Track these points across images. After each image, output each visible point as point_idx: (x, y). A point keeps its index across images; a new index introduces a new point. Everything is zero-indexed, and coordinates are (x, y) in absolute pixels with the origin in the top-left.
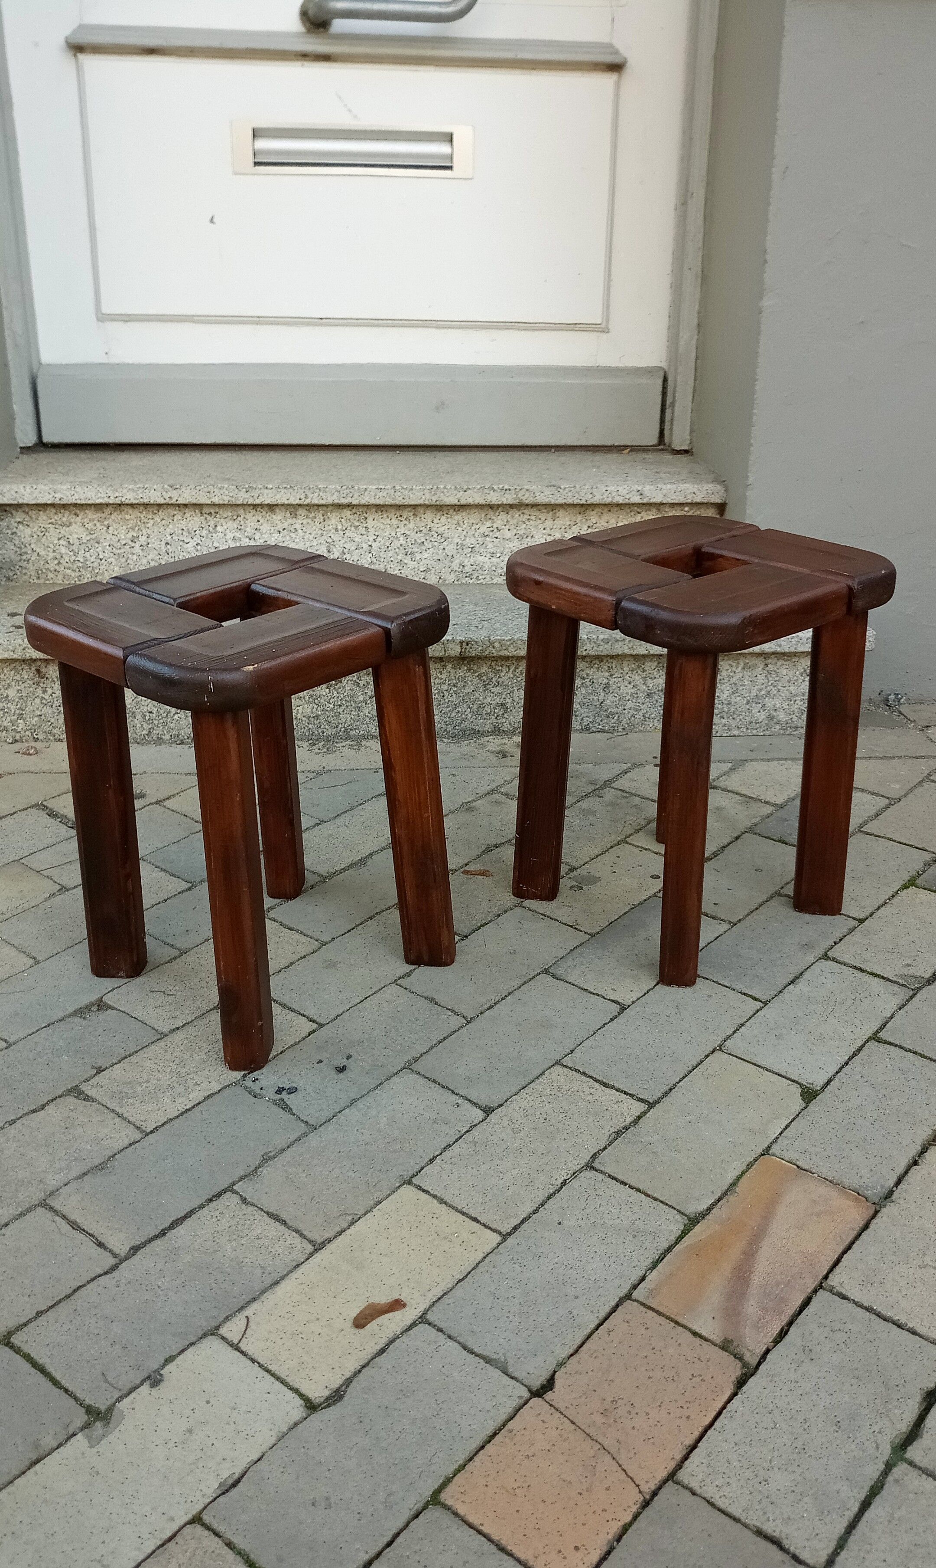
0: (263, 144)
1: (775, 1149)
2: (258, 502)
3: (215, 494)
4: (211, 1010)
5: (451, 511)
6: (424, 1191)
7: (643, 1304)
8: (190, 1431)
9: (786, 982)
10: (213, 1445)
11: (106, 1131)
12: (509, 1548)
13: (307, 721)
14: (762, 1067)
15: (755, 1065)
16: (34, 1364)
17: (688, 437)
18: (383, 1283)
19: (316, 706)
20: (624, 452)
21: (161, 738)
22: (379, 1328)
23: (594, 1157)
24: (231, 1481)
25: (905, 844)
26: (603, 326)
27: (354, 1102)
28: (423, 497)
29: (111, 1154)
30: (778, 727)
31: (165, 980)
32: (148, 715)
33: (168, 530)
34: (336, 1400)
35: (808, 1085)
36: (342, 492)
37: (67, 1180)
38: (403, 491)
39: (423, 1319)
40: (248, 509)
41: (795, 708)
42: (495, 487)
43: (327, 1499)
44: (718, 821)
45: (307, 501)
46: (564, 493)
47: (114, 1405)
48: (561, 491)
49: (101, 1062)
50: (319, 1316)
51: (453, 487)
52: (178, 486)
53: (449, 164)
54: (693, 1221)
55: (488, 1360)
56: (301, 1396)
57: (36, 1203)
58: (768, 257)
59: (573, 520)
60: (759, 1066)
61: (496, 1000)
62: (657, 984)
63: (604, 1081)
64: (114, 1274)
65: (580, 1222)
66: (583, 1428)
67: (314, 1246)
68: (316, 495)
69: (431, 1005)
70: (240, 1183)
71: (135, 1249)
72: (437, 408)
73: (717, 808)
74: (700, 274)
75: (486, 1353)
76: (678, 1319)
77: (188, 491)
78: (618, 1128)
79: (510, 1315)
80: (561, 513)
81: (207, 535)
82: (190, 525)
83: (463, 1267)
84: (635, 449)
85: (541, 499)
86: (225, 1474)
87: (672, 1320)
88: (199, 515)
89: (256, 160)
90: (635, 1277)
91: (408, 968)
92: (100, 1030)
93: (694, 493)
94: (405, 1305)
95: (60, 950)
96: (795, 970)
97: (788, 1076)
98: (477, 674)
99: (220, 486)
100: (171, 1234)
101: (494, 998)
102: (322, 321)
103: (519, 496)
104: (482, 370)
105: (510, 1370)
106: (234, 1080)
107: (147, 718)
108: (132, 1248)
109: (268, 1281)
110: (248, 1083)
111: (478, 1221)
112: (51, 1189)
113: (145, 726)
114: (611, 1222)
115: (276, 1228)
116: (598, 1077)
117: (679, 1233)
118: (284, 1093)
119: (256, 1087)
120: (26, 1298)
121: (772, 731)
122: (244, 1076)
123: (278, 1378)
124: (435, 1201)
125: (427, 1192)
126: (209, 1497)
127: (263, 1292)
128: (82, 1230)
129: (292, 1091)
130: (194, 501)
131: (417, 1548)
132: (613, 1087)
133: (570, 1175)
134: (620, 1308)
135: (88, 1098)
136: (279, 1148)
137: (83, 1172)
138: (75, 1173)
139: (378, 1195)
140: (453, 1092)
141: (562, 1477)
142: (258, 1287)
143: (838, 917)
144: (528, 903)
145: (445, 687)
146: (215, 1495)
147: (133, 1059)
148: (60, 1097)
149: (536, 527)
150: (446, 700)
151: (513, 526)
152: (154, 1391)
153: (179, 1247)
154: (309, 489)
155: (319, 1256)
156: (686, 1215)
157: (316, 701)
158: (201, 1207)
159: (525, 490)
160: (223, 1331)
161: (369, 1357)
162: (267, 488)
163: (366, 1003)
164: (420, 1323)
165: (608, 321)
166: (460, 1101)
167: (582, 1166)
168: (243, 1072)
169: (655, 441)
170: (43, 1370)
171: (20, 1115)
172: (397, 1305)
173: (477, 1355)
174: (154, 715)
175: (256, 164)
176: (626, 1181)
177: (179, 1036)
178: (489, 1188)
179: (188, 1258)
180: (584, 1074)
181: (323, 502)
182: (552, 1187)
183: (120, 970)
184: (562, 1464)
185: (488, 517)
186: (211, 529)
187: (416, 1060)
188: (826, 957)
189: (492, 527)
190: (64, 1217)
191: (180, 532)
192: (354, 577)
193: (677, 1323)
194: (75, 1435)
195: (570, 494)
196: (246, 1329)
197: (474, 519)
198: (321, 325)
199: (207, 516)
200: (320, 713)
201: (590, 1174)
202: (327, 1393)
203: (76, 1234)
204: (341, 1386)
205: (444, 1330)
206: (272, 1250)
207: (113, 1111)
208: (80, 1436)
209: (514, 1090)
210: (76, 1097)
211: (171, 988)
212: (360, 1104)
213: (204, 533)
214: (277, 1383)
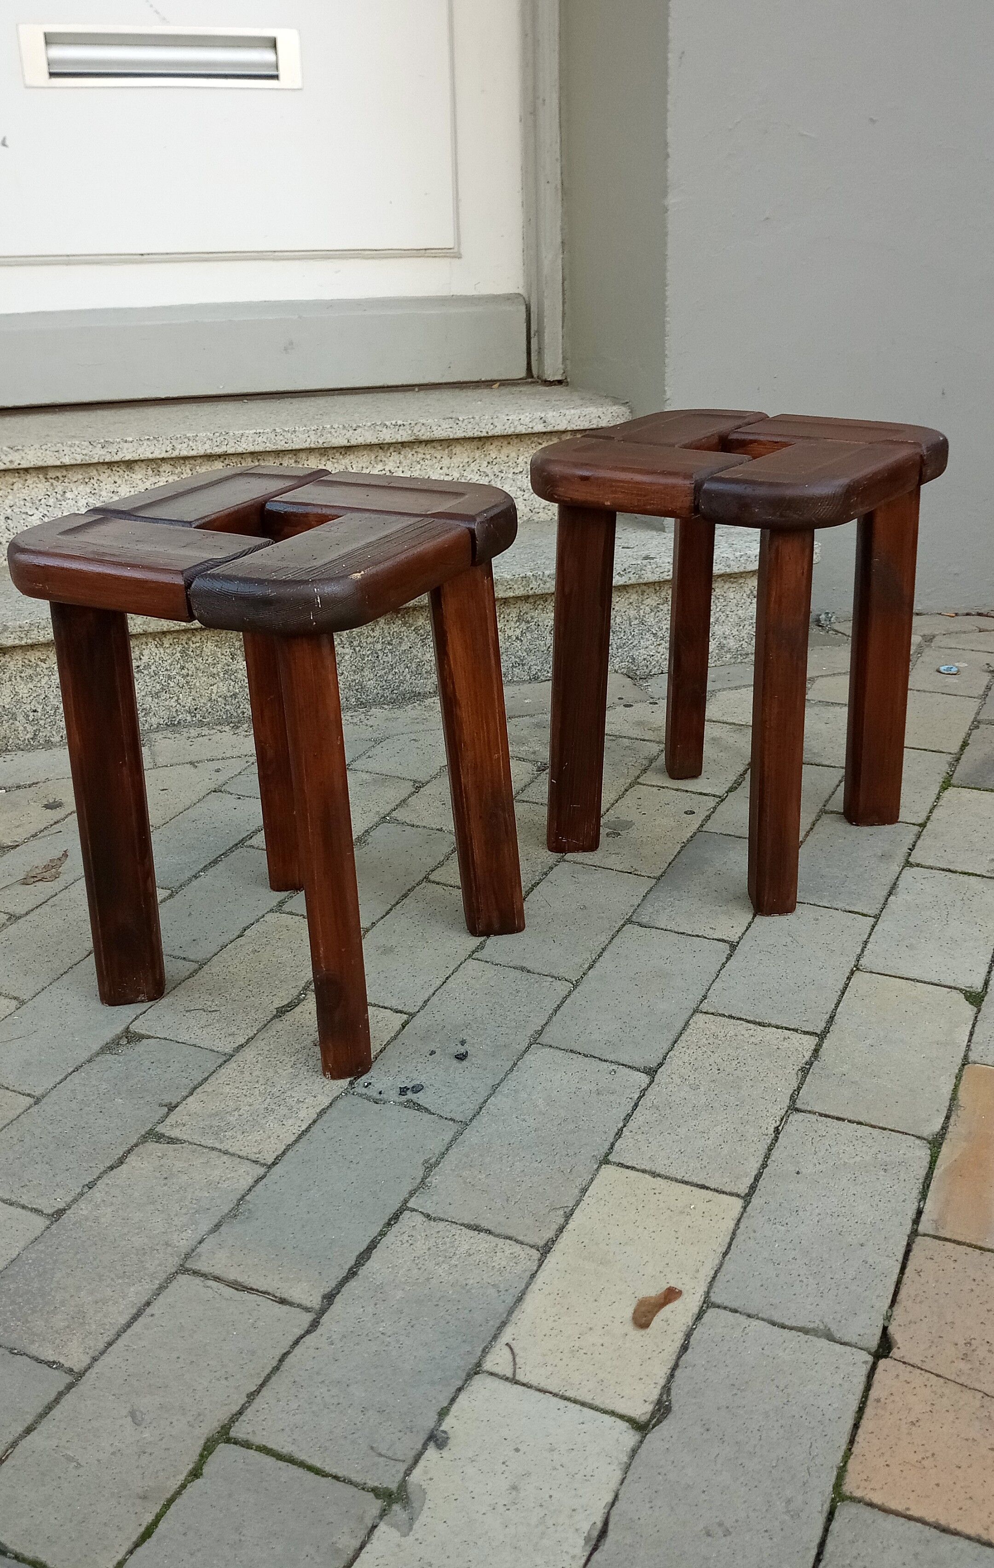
0: (58, 52)
1: (972, 1056)
2: (116, 458)
3: (65, 453)
4: (272, 1019)
5: (338, 455)
6: (628, 1167)
7: (935, 1237)
8: (514, 1488)
9: (885, 893)
10: (551, 1496)
11: (217, 1172)
12: (952, 1526)
13: (224, 701)
14: (911, 980)
15: (903, 978)
16: (279, 1457)
17: (561, 366)
18: (641, 1274)
19: (233, 683)
20: (493, 387)
21: (49, 741)
22: (665, 1324)
23: (793, 1099)
24: (595, 1533)
25: (918, 749)
26: (456, 250)
27: (495, 1088)
28: (309, 440)
29: (239, 1197)
30: (729, 656)
31: (197, 996)
32: (31, 714)
33: (6, 501)
34: (663, 1413)
35: (968, 989)
36: (215, 440)
37: (199, 1238)
38: (284, 434)
39: (707, 1304)
40: (102, 469)
41: (744, 634)
42: (388, 423)
43: (720, 1524)
44: (722, 751)
45: (175, 454)
46: (463, 426)
47: (404, 1480)
48: (460, 423)
49: (168, 1098)
50: (590, 1326)
51: (341, 426)
52: (20, 447)
53: (275, 73)
54: (936, 1143)
55: (806, 1331)
56: (622, 1417)
57: (173, 1270)
58: (669, 150)
59: (471, 456)
60: (907, 979)
61: (594, 958)
62: (754, 916)
63: (757, 1020)
64: (320, 1330)
65: (820, 1168)
66: (953, 1379)
67: (538, 1250)
68: (185, 445)
69: (525, 974)
70: (413, 1199)
71: (329, 1298)
72: (286, 349)
73: (713, 739)
74: (559, 186)
75: (800, 1324)
76: (980, 1244)
77: (33, 452)
78: (801, 1065)
79: (802, 1278)
80: (458, 449)
81: (55, 504)
82: (33, 493)
83: (719, 1240)
84: (505, 383)
85: (439, 434)
86: (586, 1527)
87: (976, 1247)
88: (44, 480)
89: (52, 71)
90: (911, 1213)
91: (477, 941)
92: (147, 1063)
93: (599, 417)
94: (680, 1293)
95: (45, 985)
96: (889, 880)
97: (943, 983)
98: (413, 628)
99: (69, 443)
100: (363, 1271)
101: (590, 957)
102: (143, 258)
103: (414, 432)
104: (330, 305)
105: (838, 1335)
106: (341, 1090)
107: (31, 719)
108: (324, 1297)
109: (510, 1300)
110: (360, 1090)
111: (707, 1188)
112: (184, 1251)
113: (30, 728)
114: (852, 1161)
115: (483, 1242)
116: (748, 1018)
117: (928, 1159)
118: (409, 1092)
119: (372, 1092)
120: (224, 1382)
121: (723, 661)
122: (351, 1083)
123: (583, 1404)
124: (647, 1176)
125: (633, 1168)
126: (580, 1558)
127: (511, 1312)
128: (251, 1290)
129: (417, 1089)
130: (40, 464)
131: (855, 1553)
132: (769, 1025)
133: (778, 1123)
134: (914, 1246)
135: (172, 1141)
136: (437, 1152)
137: (215, 1223)
138: (205, 1226)
139: (580, 1182)
140: (600, 1059)
141: (962, 1436)
142: (502, 1309)
143: (897, 825)
144: (569, 856)
145: (379, 646)
146: (587, 1554)
147: (206, 1087)
148: (136, 1145)
149: (432, 466)
150: (381, 661)
151: (406, 467)
152: (445, 1453)
153: (382, 1284)
154: (177, 439)
155: (552, 1259)
156: (925, 1139)
157: (233, 677)
158: (382, 1234)
159: (420, 424)
160: (488, 1365)
161: (674, 1357)
162: (126, 442)
163: (451, 984)
164: (707, 1307)
165: (459, 243)
166: (615, 1067)
167: (785, 1110)
168: (349, 1079)
169: (523, 373)
170: (291, 1460)
171: (97, 1175)
172: (671, 1295)
173: (791, 1328)
174: (39, 714)
175: (52, 75)
176: (841, 1116)
177: (249, 1054)
178: (700, 1151)
179: (400, 1294)
180: (731, 1017)
181: (194, 453)
182: (767, 1137)
183: (139, 992)
184: (954, 1422)
185: (379, 458)
186: (59, 496)
187: (540, 1033)
188: (908, 864)
189: (384, 470)
190: (217, 1279)
191: (22, 503)
192: (386, 484)
193: (981, 1248)
194: (376, 1526)
195: (470, 426)
196: (514, 1359)
197: (364, 462)
198: (141, 262)
199: (53, 481)
200: (237, 690)
201: (795, 1117)
202: (649, 1408)
203: (245, 1295)
204: (661, 1395)
205: (739, 1310)
206: (494, 1264)
207: (213, 1149)
208: (382, 1527)
209: (666, 1046)
210: (156, 1142)
211: (209, 1003)
212: (504, 1089)
213: (51, 501)
214: (585, 1410)
